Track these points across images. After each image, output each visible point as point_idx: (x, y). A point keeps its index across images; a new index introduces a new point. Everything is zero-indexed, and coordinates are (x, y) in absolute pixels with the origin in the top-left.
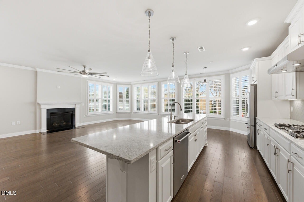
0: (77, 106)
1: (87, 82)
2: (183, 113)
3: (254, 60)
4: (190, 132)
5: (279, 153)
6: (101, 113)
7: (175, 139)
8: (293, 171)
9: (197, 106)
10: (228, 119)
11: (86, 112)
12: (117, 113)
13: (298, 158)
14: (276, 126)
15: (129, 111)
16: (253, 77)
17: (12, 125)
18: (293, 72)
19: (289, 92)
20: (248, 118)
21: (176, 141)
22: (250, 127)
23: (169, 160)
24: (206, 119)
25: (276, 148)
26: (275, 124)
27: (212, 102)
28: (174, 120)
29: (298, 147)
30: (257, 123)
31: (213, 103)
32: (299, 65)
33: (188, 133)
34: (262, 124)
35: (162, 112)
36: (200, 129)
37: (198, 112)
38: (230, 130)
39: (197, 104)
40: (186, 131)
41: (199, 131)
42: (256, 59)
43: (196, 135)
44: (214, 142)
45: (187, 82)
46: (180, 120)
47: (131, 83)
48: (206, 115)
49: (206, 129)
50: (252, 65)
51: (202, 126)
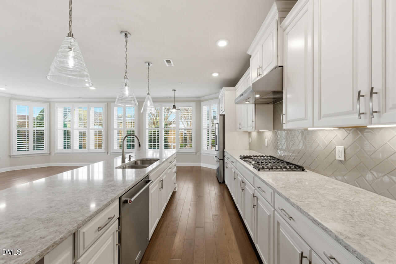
2: (147, 150)
3: (222, 89)
4: (151, 180)
5: (245, 187)
7: (123, 199)
8: (257, 205)
9: (165, 139)
10: (199, 153)
12: (10, 156)
13: (262, 193)
14: (241, 158)
15: (46, 150)
16: (221, 107)
18: (253, 104)
19: (250, 124)
20: (217, 151)
21: (126, 202)
22: (219, 161)
23: (110, 240)
24: (175, 156)
25: (242, 182)
26: (241, 156)
27: (182, 133)
28: (128, 161)
29: (261, 180)
30: (225, 156)
31: (184, 134)
32: (259, 97)
33: (149, 181)
34: (229, 157)
35: (113, 149)
36: (168, 170)
37: (166, 147)
38: (201, 166)
39: (166, 136)
40: (146, 179)
41: (166, 174)
42: (225, 88)
43: (161, 181)
44: (185, 183)
45: (150, 105)
46: (139, 162)
48: (176, 150)
49: (175, 169)
50: (220, 94)
51: (170, 166)
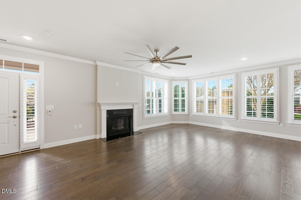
0: (136, 106)
1: (144, 77)
6: (157, 115)
11: (143, 114)
12: (171, 114)
15: (185, 113)
17: (75, 128)
47: (189, 78)
